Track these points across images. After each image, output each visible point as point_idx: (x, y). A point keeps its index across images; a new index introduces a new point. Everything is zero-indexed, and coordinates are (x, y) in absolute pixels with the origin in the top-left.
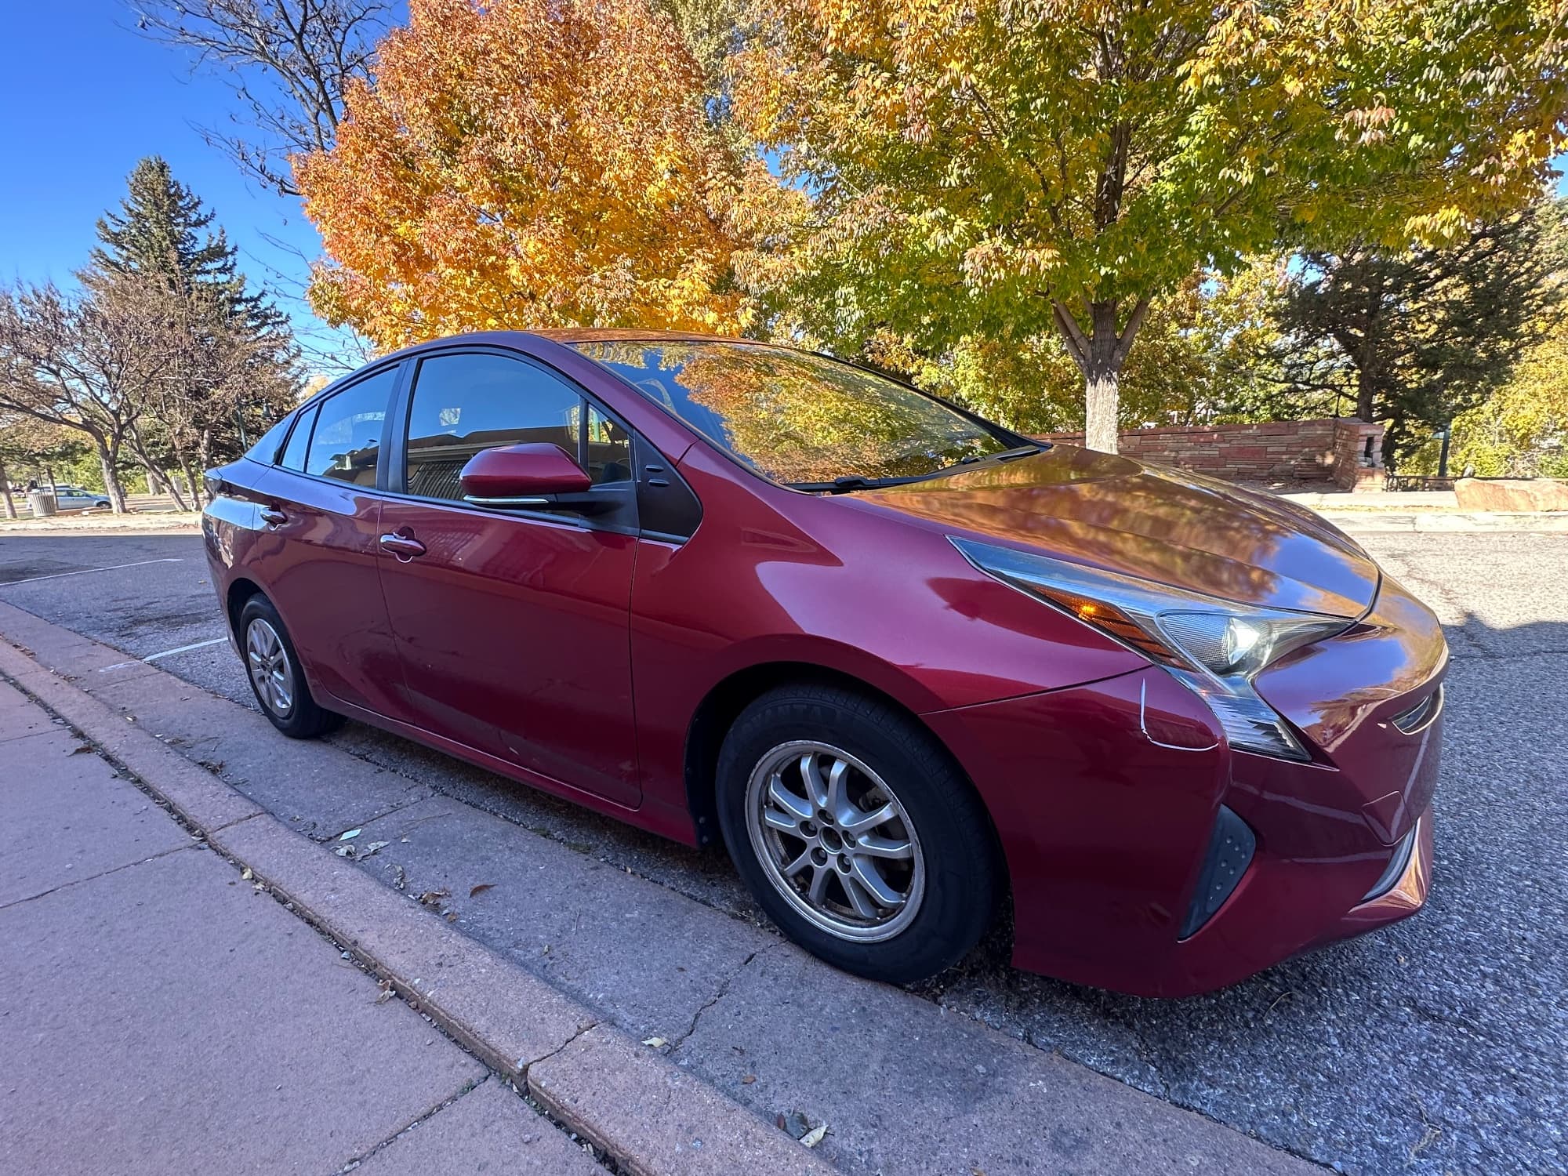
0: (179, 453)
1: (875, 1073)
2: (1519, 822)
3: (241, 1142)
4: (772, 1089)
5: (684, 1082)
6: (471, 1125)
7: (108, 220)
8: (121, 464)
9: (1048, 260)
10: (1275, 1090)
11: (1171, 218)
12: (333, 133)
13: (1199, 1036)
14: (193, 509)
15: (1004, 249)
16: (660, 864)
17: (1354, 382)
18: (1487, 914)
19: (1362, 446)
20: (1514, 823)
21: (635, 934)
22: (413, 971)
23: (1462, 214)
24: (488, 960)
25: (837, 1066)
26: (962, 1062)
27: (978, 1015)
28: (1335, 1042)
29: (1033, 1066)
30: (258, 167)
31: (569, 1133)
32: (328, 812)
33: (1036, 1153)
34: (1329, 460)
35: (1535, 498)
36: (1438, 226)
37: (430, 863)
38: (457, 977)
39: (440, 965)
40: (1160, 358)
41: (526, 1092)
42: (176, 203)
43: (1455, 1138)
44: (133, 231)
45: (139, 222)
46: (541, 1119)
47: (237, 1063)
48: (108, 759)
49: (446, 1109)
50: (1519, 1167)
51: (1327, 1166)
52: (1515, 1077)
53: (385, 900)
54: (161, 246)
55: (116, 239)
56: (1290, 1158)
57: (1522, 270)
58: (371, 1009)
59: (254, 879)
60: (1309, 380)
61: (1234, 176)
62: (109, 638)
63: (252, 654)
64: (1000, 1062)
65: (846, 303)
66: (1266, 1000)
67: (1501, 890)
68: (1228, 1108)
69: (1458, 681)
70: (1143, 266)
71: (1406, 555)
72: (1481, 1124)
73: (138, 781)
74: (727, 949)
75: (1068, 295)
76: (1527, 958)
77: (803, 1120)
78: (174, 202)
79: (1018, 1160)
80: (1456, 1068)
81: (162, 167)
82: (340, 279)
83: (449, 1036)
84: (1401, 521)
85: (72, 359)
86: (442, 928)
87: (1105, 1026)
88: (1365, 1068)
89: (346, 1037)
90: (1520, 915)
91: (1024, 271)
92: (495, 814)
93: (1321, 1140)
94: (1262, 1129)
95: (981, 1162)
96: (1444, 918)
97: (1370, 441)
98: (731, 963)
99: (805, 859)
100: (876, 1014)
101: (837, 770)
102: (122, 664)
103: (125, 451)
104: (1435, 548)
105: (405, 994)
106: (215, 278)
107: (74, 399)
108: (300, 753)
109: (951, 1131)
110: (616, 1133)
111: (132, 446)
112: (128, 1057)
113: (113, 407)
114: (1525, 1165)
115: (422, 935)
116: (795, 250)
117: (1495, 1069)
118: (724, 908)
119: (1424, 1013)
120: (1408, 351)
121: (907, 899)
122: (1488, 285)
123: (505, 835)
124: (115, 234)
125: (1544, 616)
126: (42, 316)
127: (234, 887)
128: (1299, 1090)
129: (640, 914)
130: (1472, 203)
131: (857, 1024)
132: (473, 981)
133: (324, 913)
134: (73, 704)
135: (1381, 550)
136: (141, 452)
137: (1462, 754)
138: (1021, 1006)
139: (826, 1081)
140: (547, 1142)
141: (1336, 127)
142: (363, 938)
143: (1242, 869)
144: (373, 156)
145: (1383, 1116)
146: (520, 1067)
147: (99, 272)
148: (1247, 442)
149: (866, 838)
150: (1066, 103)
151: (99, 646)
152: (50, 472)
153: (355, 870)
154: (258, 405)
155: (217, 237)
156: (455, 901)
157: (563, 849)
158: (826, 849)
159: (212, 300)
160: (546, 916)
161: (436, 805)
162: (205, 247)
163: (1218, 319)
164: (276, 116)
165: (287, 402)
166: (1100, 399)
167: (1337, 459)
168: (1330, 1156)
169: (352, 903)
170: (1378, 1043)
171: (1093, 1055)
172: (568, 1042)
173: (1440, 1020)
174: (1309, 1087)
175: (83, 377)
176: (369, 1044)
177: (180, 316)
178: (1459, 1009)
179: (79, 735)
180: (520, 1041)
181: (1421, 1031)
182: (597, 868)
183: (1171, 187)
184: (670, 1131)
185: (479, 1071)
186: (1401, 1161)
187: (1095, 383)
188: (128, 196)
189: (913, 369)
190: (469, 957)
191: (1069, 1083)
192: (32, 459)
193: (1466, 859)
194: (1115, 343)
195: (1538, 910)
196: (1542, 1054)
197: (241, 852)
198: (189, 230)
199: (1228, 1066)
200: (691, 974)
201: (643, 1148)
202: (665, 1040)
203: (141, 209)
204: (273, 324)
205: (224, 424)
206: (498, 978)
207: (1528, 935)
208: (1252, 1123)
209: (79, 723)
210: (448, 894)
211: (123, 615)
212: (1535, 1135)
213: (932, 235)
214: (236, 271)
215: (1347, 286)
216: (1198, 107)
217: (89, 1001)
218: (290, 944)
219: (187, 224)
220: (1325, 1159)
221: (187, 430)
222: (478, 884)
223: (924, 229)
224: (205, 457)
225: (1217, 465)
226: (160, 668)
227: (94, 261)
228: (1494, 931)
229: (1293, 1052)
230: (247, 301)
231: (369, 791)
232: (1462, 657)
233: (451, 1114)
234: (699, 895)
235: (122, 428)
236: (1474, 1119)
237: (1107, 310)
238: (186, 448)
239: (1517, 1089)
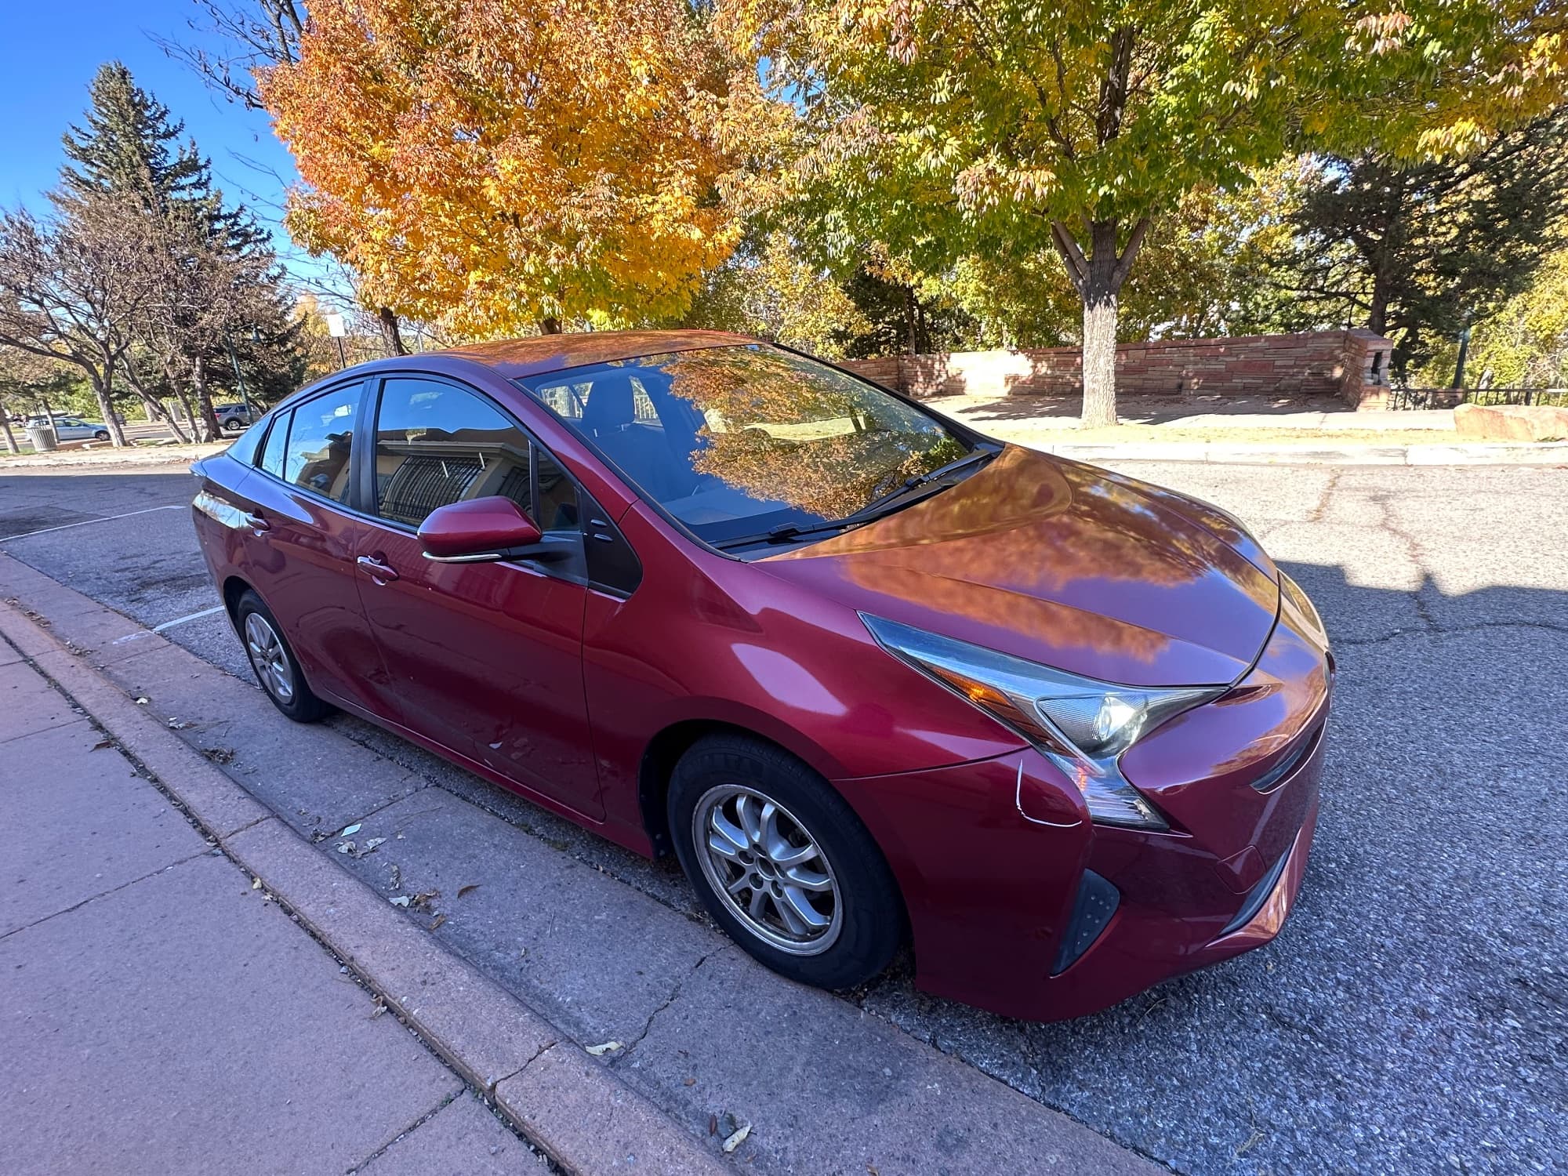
0: (173, 382)
1: (797, 1075)
2: (1411, 822)
3: (258, 1153)
4: (708, 1090)
5: (625, 1100)
6: (448, 1138)
7: (74, 135)
8: (115, 394)
9: (1044, 184)
10: (1134, 1093)
11: (1173, 133)
12: (297, 36)
13: (1079, 1041)
14: (192, 439)
15: (999, 170)
16: (629, 863)
17: (1369, 289)
18: (1357, 920)
19: (1370, 362)
20: (1406, 823)
21: (601, 938)
22: (401, 988)
23: (1478, 128)
24: (465, 978)
25: (766, 1068)
26: (873, 1065)
27: (893, 1019)
28: (1194, 1047)
29: (932, 1070)
30: (222, 80)
31: (529, 1144)
32: (331, 805)
33: (923, 1152)
34: (1338, 372)
35: (1532, 426)
36: (1453, 141)
37: (422, 861)
38: (439, 995)
39: (424, 982)
40: (1168, 265)
41: (494, 1106)
42: (142, 114)
43: (1274, 1139)
44: (101, 146)
45: (105, 136)
46: (506, 1131)
47: (253, 1078)
48: (126, 754)
49: (428, 1122)
50: (1321, 1166)
51: (1164, 1163)
52: (1339, 1083)
53: (378, 914)
54: (131, 160)
55: (84, 155)
56: (1134, 1156)
57: (1553, 167)
58: (366, 1025)
59: (264, 889)
60: (1323, 287)
61: (1238, 90)
62: (119, 603)
63: (252, 644)
64: (906, 1065)
65: (837, 227)
66: (1144, 1006)
67: (1375, 895)
68: (1091, 1109)
69: (1396, 659)
70: (1143, 185)
71: (1387, 497)
72: (1299, 1127)
73: (156, 780)
74: (682, 952)
75: (1066, 213)
76: (1380, 966)
77: (731, 1121)
78: (140, 112)
79: (906, 1158)
80: (1291, 1074)
81: (124, 74)
82: (316, 205)
83: (432, 1051)
84: (1392, 454)
85: (53, 287)
86: (427, 945)
87: (1000, 1030)
88: (1215, 1073)
89: (344, 1052)
90: (1386, 921)
91: (1017, 197)
92: (483, 807)
93: (1163, 1140)
94: (1116, 1129)
95: (875, 1160)
96: (1317, 924)
97: (1378, 356)
98: (684, 967)
99: (744, 882)
100: (805, 1018)
101: (768, 812)
102: (132, 635)
103: (119, 382)
104: (1420, 487)
105: (395, 1010)
106: (191, 194)
107: (61, 329)
108: (303, 737)
109: (854, 1131)
110: (565, 1148)
111: (125, 376)
112: (162, 1073)
113: (101, 335)
114: (1326, 1165)
115: (409, 952)
116: (783, 171)
117: (1324, 1075)
118: (683, 909)
119: (1277, 1020)
120: (1426, 256)
121: (831, 921)
122: (1514, 185)
123: (491, 830)
124: (83, 149)
125: (1500, 580)
126: (18, 243)
127: (246, 897)
128: (1154, 1094)
129: (608, 916)
130: (1490, 114)
131: (788, 1028)
132: (453, 999)
133: (325, 927)
134: (90, 689)
135: (1365, 489)
136: (134, 382)
137: (1378, 745)
138: (931, 1012)
139: (755, 1083)
140: (509, 1153)
141: (1348, 34)
142: (358, 954)
143: (1107, 918)
144: (338, 70)
145: (1219, 1119)
146: (489, 1084)
147: (71, 193)
148: (1255, 355)
149: (794, 871)
150: (1059, 14)
151: (111, 613)
152: (46, 403)
153: (352, 881)
154: (248, 329)
155: (189, 150)
156: (445, 902)
157: (544, 846)
158: (762, 875)
159: (190, 219)
160: (525, 918)
161: (431, 798)
162: (177, 161)
163: (1234, 217)
164: (237, 21)
165: (276, 326)
166: (1098, 323)
167: (1345, 373)
168: (1168, 1155)
169: (349, 917)
170: (1230, 1048)
171: (986, 1058)
172: (530, 1060)
173: (1290, 1027)
174: (1163, 1090)
175: (67, 306)
176: (364, 1059)
177: (158, 238)
178: (1308, 1017)
179: (99, 727)
180: (490, 1060)
181: (1267, 1038)
182: (572, 867)
183: (1173, 101)
184: (610, 1146)
185: (457, 1085)
186: (1225, 1160)
187: (1091, 308)
188: (92, 110)
189: (912, 283)
190: (449, 974)
191: (960, 1086)
192: (27, 391)
193: (1352, 861)
194: (1113, 264)
195: (1403, 916)
196: (1368, 1061)
197: (251, 861)
198: (158, 142)
199: (1098, 1070)
200: (649, 978)
201: (586, 1162)
202: (621, 1043)
203: (106, 121)
204: (255, 242)
205: (215, 349)
206: (474, 996)
207: (1388, 942)
208: (1108, 1124)
209: (97, 713)
210: (438, 895)
211: (131, 575)
212: (1341, 1137)
213: (923, 156)
214: (212, 185)
215: (1367, 186)
216: (1203, 14)
217: (126, 1017)
218: (296, 958)
219: (156, 137)
220: (1163, 1157)
221: (178, 357)
222: (466, 884)
223: (915, 149)
224: (199, 385)
225: (1221, 380)
226: (170, 639)
227: (64, 180)
228: (1358, 938)
229: (1156, 1057)
230: (225, 217)
231: (368, 781)
232: (1406, 630)
233: (431, 1127)
234: (662, 895)
235: (113, 358)
236: (1295, 1122)
237: (1108, 228)
238: (179, 376)
239: (1338, 1094)
